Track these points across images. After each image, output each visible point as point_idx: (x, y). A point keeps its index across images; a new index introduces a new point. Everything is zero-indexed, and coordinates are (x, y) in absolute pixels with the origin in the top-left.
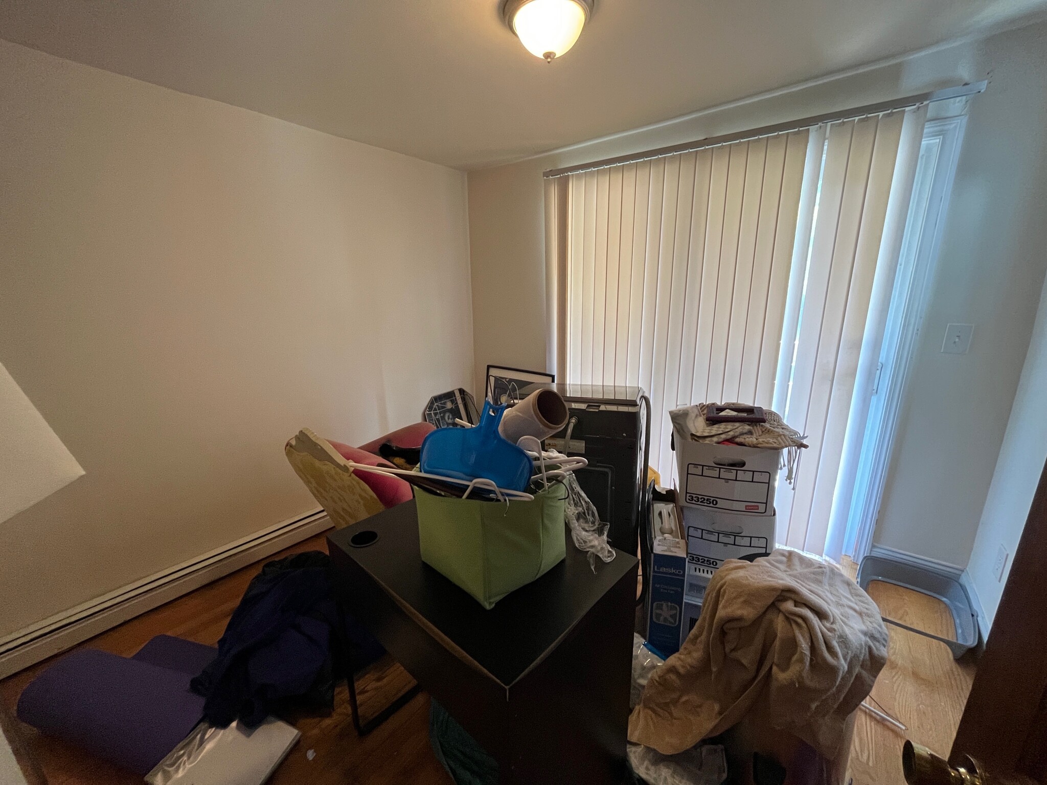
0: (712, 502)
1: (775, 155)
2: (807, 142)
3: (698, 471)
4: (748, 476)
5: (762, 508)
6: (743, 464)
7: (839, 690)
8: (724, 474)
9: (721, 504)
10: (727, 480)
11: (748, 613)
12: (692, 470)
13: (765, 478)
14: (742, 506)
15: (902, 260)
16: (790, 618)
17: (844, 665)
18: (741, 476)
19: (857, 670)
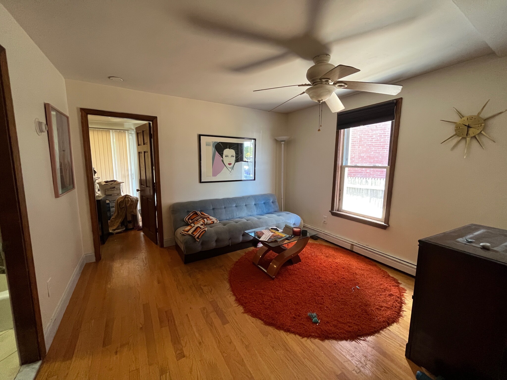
0: (111, 195)
1: (104, 134)
2: (110, 133)
3: (107, 190)
4: (116, 189)
5: (119, 194)
6: (115, 187)
7: (135, 204)
8: (112, 190)
9: (112, 195)
10: (113, 191)
11: (122, 199)
12: (106, 190)
13: (119, 189)
14: (116, 195)
15: (131, 155)
16: (127, 198)
17: (134, 201)
18: (115, 189)
19: (136, 202)
